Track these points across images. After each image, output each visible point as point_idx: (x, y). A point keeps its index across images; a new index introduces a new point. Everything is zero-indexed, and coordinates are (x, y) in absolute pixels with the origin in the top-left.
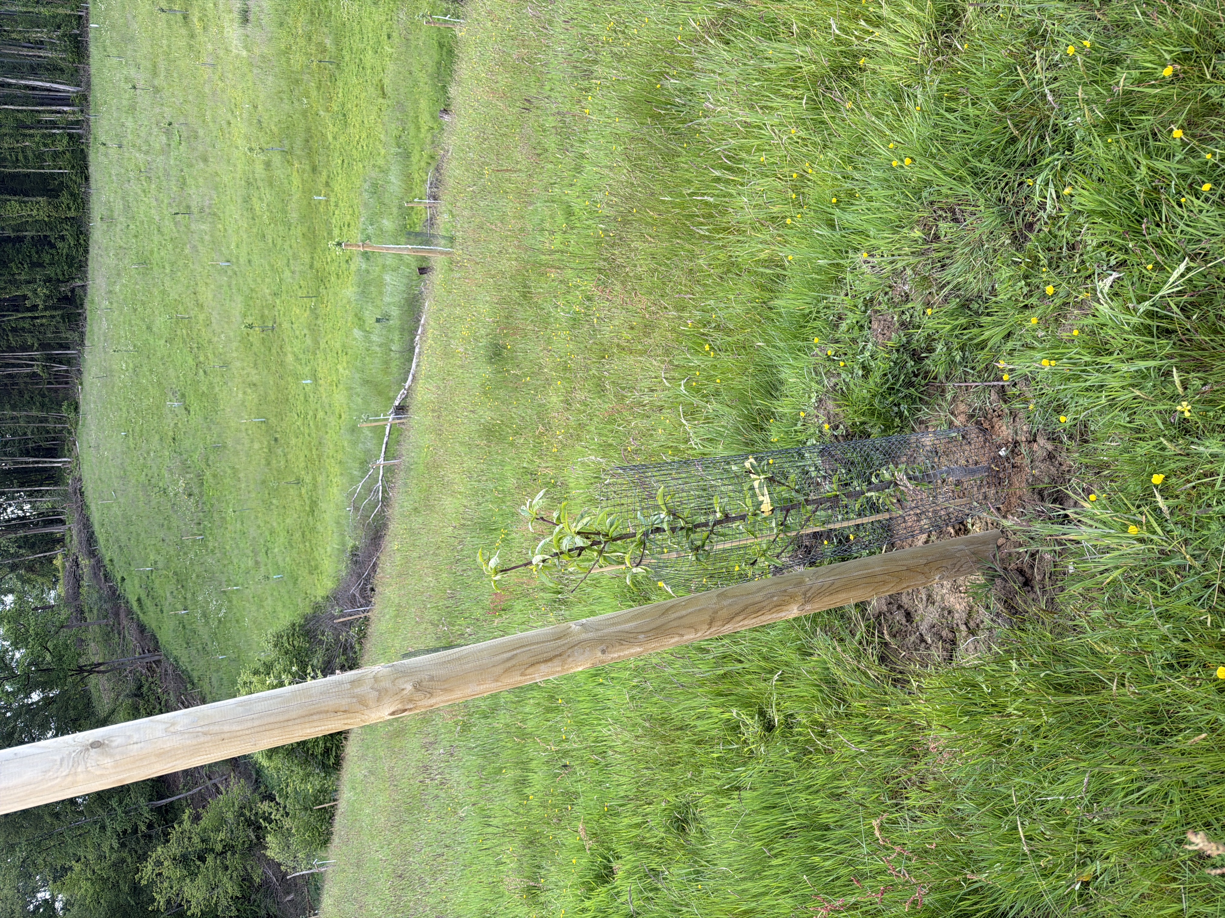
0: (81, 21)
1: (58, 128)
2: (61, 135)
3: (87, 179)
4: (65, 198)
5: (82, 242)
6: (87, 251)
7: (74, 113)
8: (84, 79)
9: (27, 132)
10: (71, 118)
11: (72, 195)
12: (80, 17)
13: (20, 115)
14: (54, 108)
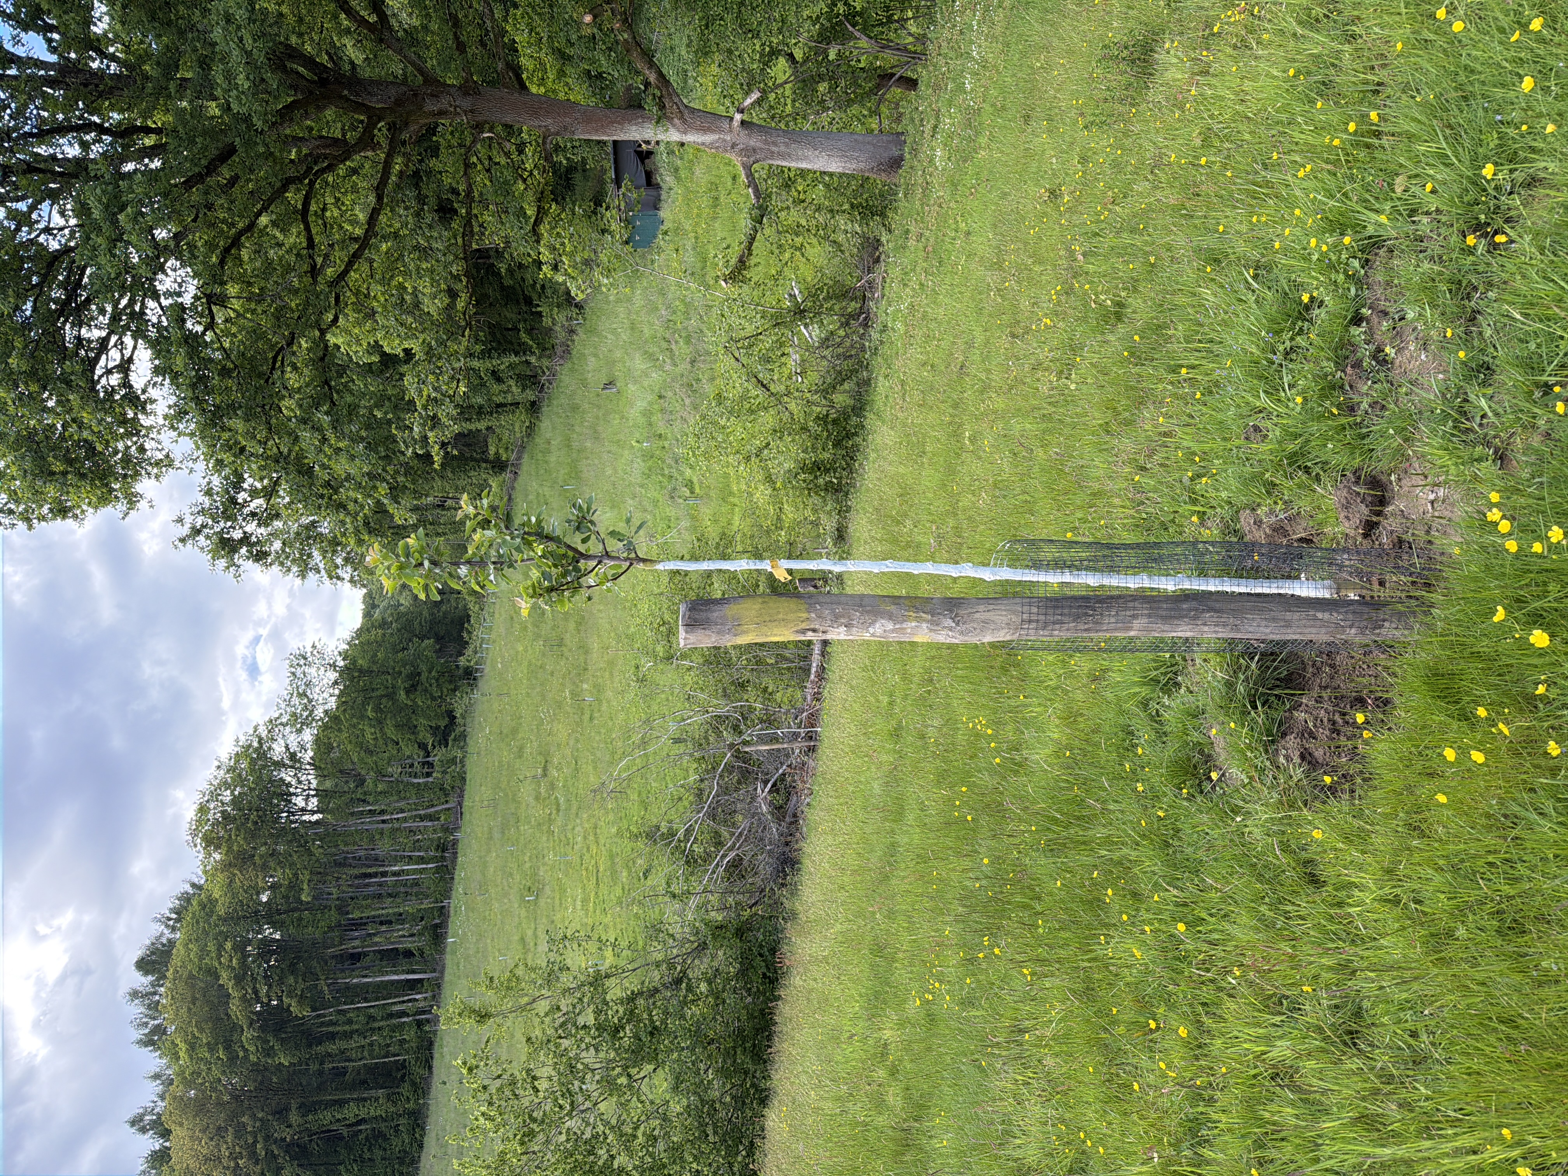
0: (443, 912)
1: (408, 1015)
2: (409, 1024)
3: (430, 1068)
4: (405, 1089)
5: (417, 1135)
6: (421, 1146)
7: (425, 998)
8: (438, 968)
9: (376, 1025)
10: (422, 1004)
11: (414, 1084)
12: (443, 907)
13: (372, 1010)
14: (406, 998)
